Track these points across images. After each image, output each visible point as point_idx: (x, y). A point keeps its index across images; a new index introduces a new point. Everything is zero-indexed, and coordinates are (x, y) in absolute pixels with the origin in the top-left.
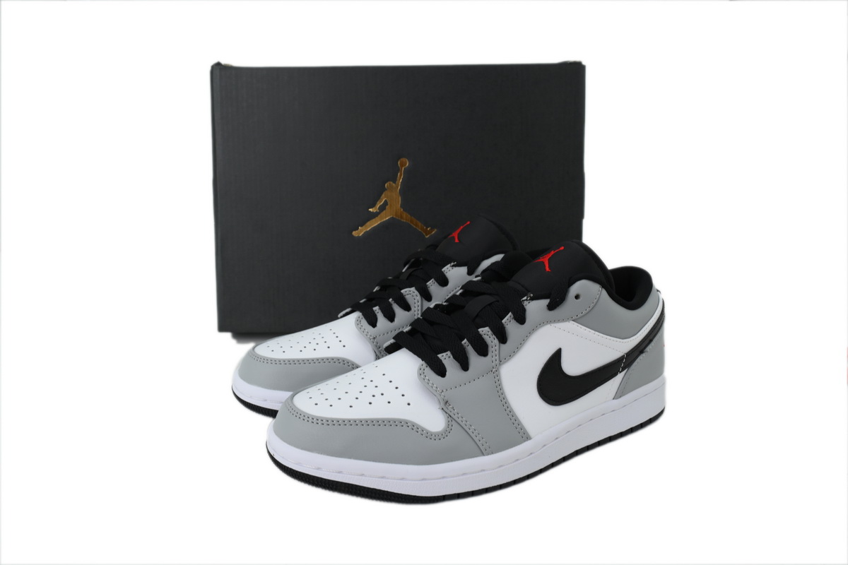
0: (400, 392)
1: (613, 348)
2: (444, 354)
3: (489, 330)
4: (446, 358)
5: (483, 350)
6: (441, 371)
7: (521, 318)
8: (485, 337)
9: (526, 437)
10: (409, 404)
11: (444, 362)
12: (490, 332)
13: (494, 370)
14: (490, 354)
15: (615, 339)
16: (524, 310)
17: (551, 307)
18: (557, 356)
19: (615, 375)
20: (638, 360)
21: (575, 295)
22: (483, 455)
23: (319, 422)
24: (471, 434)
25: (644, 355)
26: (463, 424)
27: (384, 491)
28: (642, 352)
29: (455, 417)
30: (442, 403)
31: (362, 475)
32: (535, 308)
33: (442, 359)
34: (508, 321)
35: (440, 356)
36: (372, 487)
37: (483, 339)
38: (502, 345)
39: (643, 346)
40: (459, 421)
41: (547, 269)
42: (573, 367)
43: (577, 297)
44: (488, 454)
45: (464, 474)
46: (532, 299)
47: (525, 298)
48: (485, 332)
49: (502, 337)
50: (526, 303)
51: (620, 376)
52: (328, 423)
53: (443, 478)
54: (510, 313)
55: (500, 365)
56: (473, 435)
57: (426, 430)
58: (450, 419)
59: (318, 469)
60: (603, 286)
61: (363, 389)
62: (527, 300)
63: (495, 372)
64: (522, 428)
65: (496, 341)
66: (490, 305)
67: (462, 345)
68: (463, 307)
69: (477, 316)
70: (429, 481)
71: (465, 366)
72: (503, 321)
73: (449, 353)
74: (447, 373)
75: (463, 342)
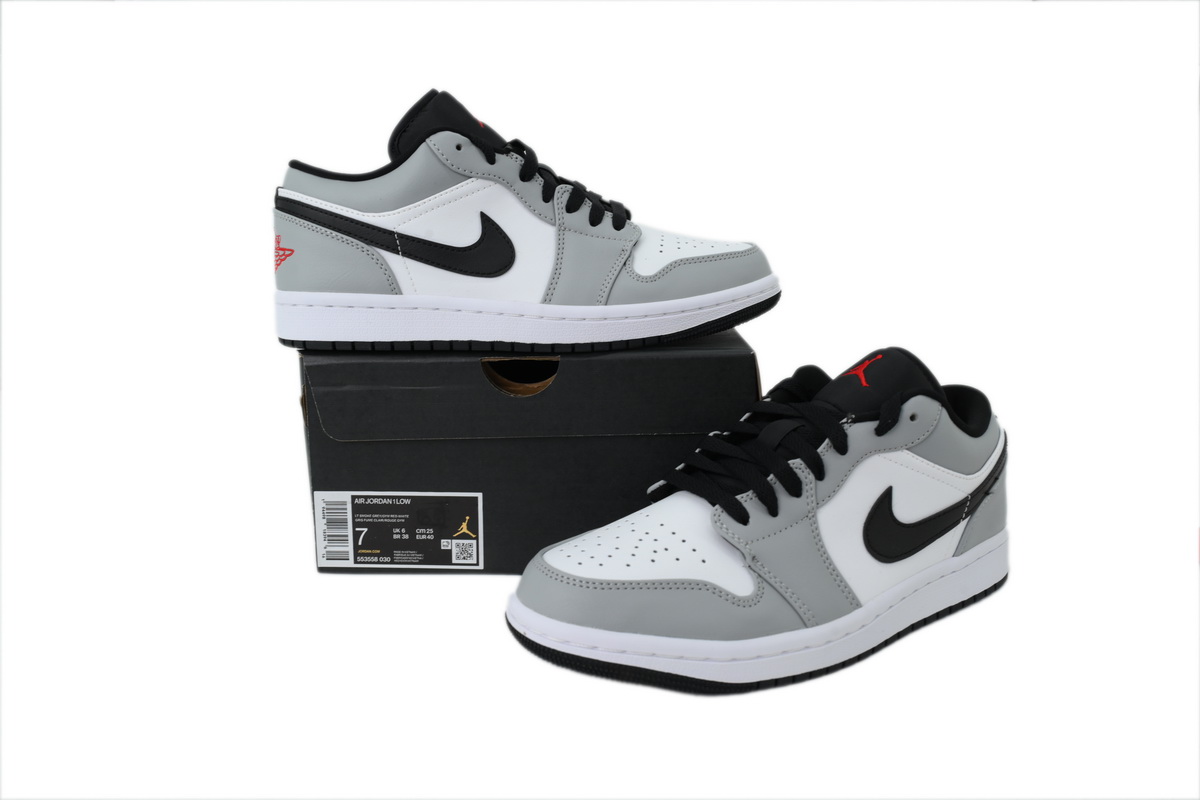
0: (688, 546)
1: (957, 487)
2: (744, 495)
3: (801, 462)
4: (748, 500)
5: (795, 488)
6: (742, 517)
7: (842, 447)
8: (797, 471)
9: (856, 604)
10: (704, 561)
11: (745, 505)
12: (803, 466)
13: (810, 515)
14: (804, 494)
15: (959, 474)
16: (845, 436)
17: (880, 432)
18: (886, 497)
19: (956, 523)
20: (982, 505)
21: (910, 414)
22: (806, 626)
23: (590, 585)
24: (788, 598)
25: (988, 498)
26: (777, 586)
27: (682, 677)
28: (987, 493)
29: (766, 577)
30: (749, 559)
31: (654, 655)
32: (859, 432)
33: (742, 501)
34: (825, 450)
35: (738, 497)
36: (666, 671)
37: (795, 474)
38: (819, 483)
39: (989, 485)
40: (772, 581)
41: (864, 383)
42: (906, 511)
43: (913, 418)
44: (813, 626)
45: (784, 652)
46: (855, 421)
47: (845, 420)
48: (797, 464)
49: (819, 472)
50: (846, 426)
51: (963, 524)
52: (603, 586)
53: (758, 657)
54: (827, 441)
55: (818, 508)
56: (791, 601)
57: (732, 594)
58: (760, 580)
59: (595, 648)
60: (943, 405)
61: (639, 544)
62: (847, 422)
63: (811, 517)
64: (850, 592)
65: (811, 477)
66: (794, 430)
67: (768, 482)
68: (755, 436)
69: (779, 444)
70: (739, 662)
71: (773, 510)
72: (819, 450)
73: (750, 493)
74: (750, 520)
75: (769, 479)
